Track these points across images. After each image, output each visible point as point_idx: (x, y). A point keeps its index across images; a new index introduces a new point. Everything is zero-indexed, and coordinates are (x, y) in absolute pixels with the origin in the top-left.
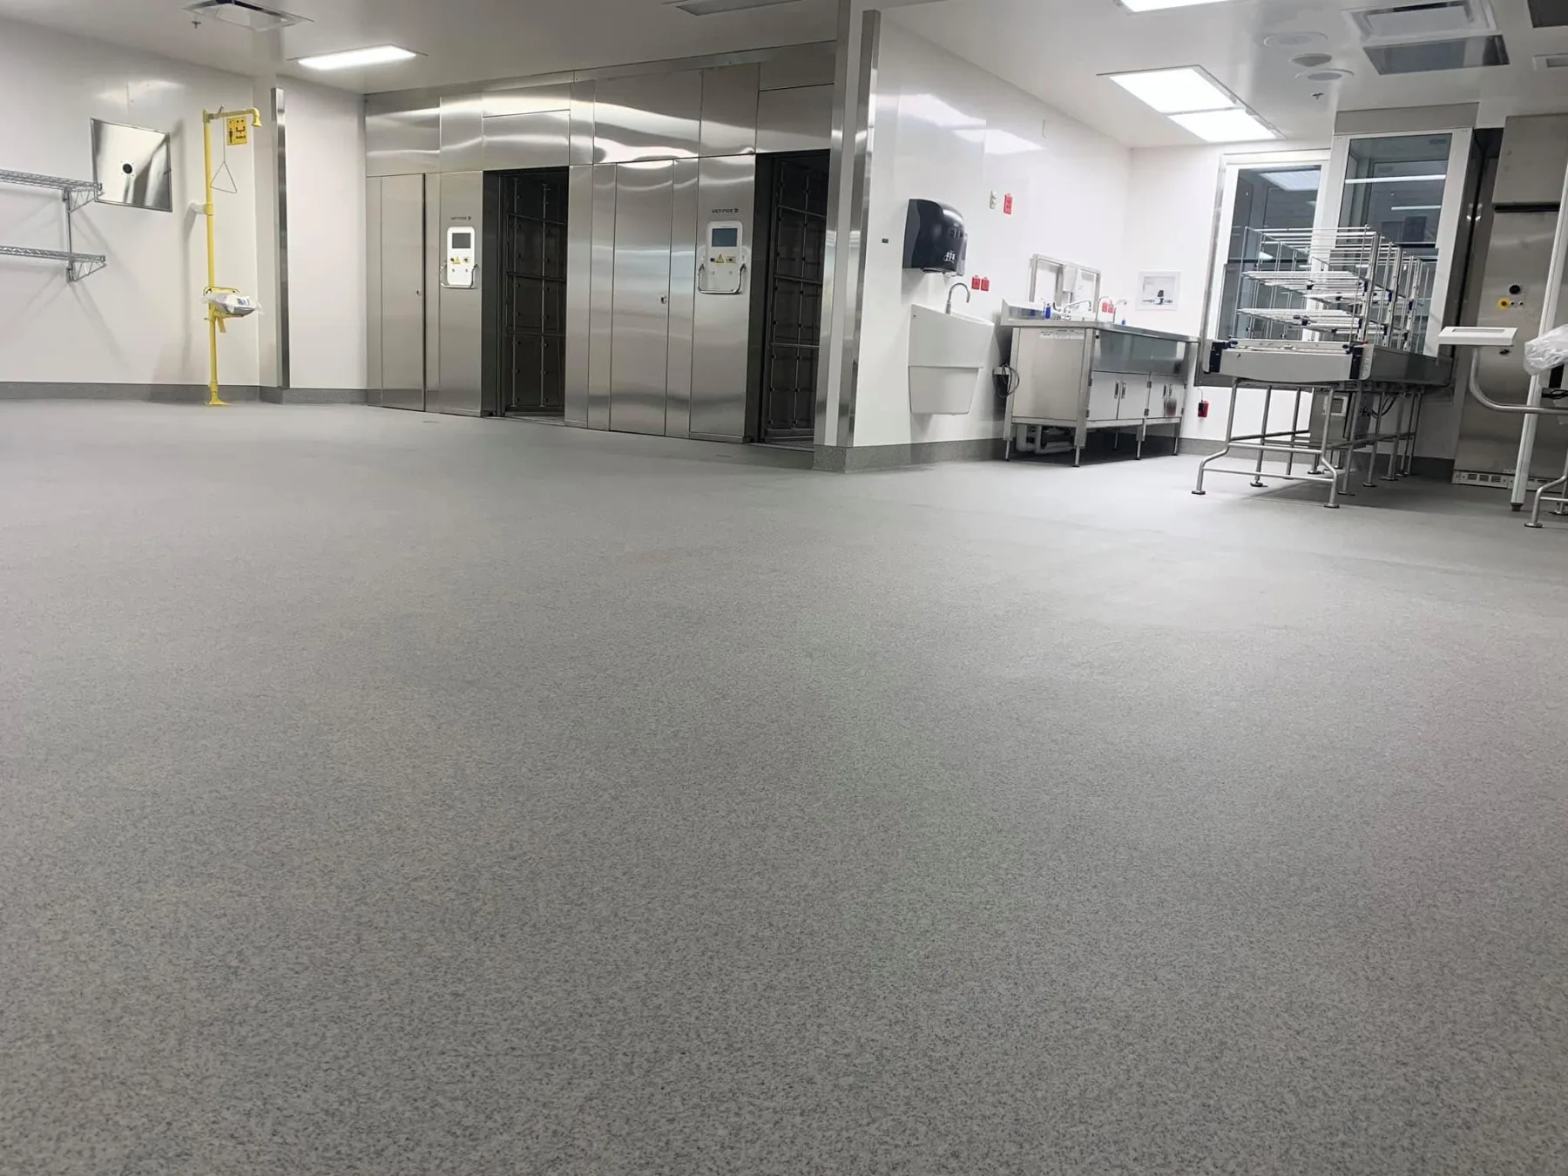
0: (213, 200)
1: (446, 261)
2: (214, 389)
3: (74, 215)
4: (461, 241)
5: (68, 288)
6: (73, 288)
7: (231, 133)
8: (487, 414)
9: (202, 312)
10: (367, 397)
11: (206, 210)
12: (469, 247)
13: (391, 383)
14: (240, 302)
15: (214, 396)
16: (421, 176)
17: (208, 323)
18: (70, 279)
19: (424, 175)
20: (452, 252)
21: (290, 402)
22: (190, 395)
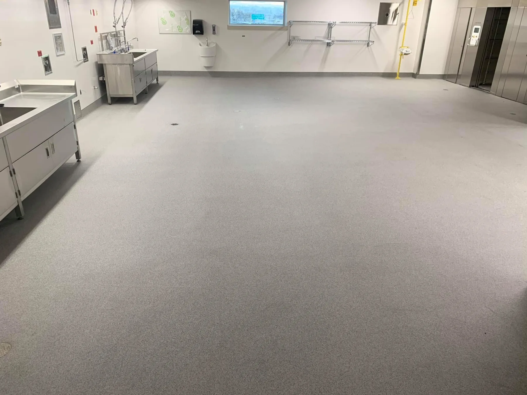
0: (408, 22)
1: (471, 37)
2: (398, 74)
3: (372, 29)
4: (476, 30)
5: (367, 48)
6: (368, 49)
7: (414, 3)
8: (471, 86)
9: (399, 53)
10: (444, 77)
11: (405, 24)
12: (478, 32)
13: (450, 73)
14: (407, 51)
15: (398, 76)
16: (470, 9)
17: (400, 56)
18: (368, 46)
19: (472, 8)
20: (474, 34)
21: (419, 78)
22: (391, 75)
